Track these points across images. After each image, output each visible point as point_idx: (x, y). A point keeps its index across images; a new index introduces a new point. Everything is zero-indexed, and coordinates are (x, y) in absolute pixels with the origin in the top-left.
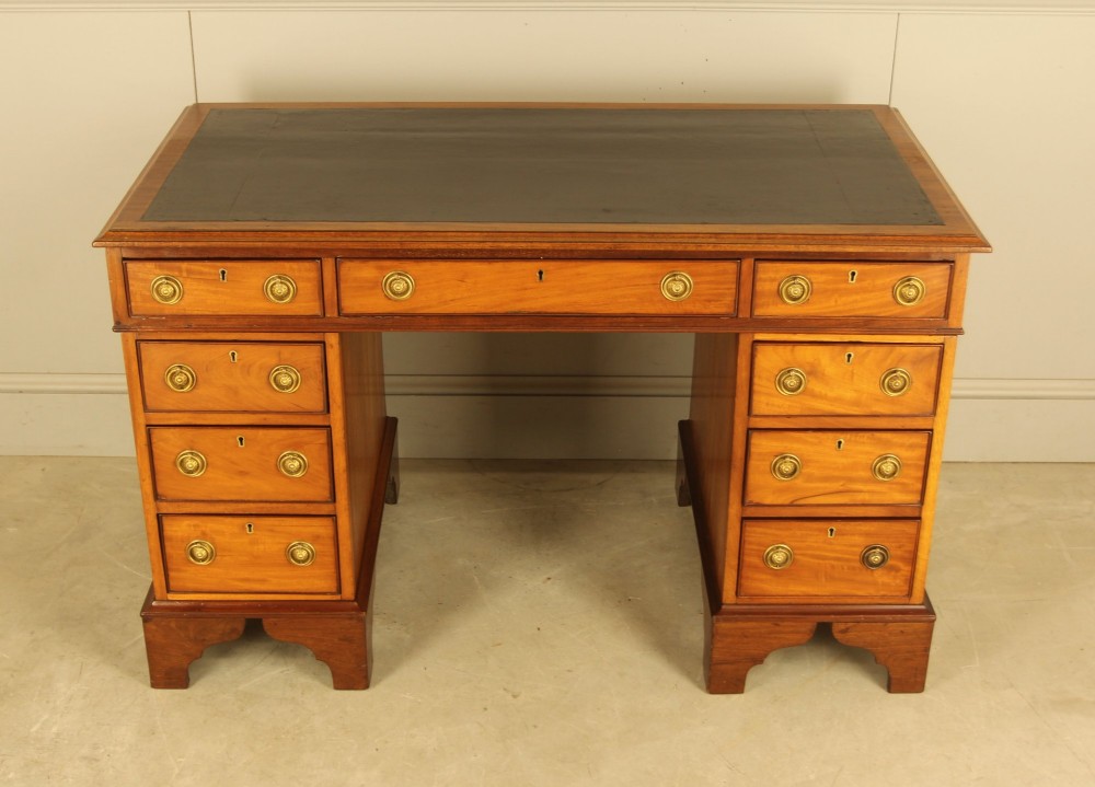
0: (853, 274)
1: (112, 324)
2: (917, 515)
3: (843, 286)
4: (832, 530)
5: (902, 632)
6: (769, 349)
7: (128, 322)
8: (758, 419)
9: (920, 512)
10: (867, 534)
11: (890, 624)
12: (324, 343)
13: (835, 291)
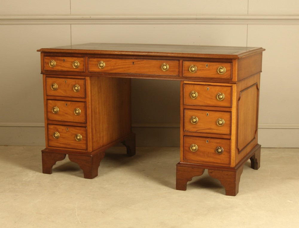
0: (207, 65)
1: (41, 72)
2: (229, 138)
3: (205, 68)
4: (207, 141)
5: (227, 175)
6: (188, 85)
7: (44, 72)
8: (186, 106)
9: (231, 137)
10: (217, 143)
11: (224, 172)
12: (85, 79)
13: (203, 70)
